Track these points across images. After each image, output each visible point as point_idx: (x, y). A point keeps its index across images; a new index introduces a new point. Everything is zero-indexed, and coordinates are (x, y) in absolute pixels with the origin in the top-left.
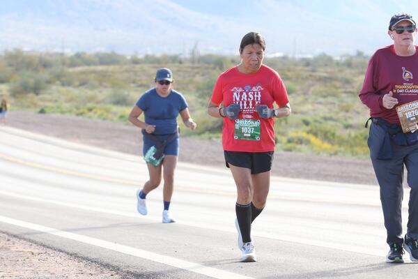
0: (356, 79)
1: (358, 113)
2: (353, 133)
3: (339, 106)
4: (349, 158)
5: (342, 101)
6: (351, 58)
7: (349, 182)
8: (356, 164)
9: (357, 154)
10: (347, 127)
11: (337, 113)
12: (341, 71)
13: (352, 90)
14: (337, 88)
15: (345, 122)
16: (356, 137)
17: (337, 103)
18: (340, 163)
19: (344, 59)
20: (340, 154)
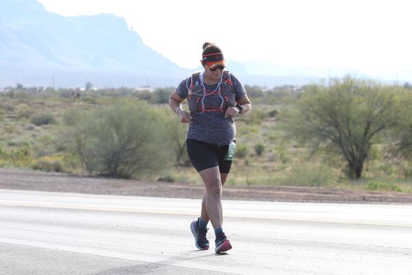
0: (17, 106)
1: (19, 133)
2: (15, 149)
3: (4, 128)
4: (13, 169)
5: (7, 125)
6: (13, 89)
7: (12, 189)
8: (18, 174)
9: (18, 166)
10: (11, 144)
11: (3, 134)
12: (5, 100)
13: (14, 115)
14: (2, 114)
15: (9, 141)
16: (18, 153)
17: (2, 126)
18: (6, 174)
19: (7, 90)
20: (5, 166)
